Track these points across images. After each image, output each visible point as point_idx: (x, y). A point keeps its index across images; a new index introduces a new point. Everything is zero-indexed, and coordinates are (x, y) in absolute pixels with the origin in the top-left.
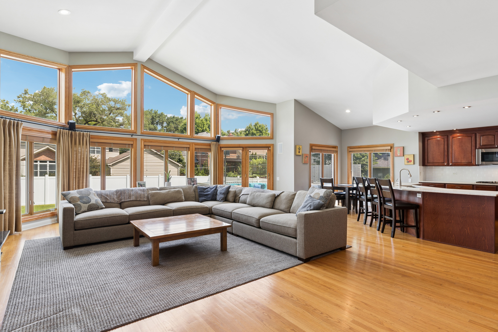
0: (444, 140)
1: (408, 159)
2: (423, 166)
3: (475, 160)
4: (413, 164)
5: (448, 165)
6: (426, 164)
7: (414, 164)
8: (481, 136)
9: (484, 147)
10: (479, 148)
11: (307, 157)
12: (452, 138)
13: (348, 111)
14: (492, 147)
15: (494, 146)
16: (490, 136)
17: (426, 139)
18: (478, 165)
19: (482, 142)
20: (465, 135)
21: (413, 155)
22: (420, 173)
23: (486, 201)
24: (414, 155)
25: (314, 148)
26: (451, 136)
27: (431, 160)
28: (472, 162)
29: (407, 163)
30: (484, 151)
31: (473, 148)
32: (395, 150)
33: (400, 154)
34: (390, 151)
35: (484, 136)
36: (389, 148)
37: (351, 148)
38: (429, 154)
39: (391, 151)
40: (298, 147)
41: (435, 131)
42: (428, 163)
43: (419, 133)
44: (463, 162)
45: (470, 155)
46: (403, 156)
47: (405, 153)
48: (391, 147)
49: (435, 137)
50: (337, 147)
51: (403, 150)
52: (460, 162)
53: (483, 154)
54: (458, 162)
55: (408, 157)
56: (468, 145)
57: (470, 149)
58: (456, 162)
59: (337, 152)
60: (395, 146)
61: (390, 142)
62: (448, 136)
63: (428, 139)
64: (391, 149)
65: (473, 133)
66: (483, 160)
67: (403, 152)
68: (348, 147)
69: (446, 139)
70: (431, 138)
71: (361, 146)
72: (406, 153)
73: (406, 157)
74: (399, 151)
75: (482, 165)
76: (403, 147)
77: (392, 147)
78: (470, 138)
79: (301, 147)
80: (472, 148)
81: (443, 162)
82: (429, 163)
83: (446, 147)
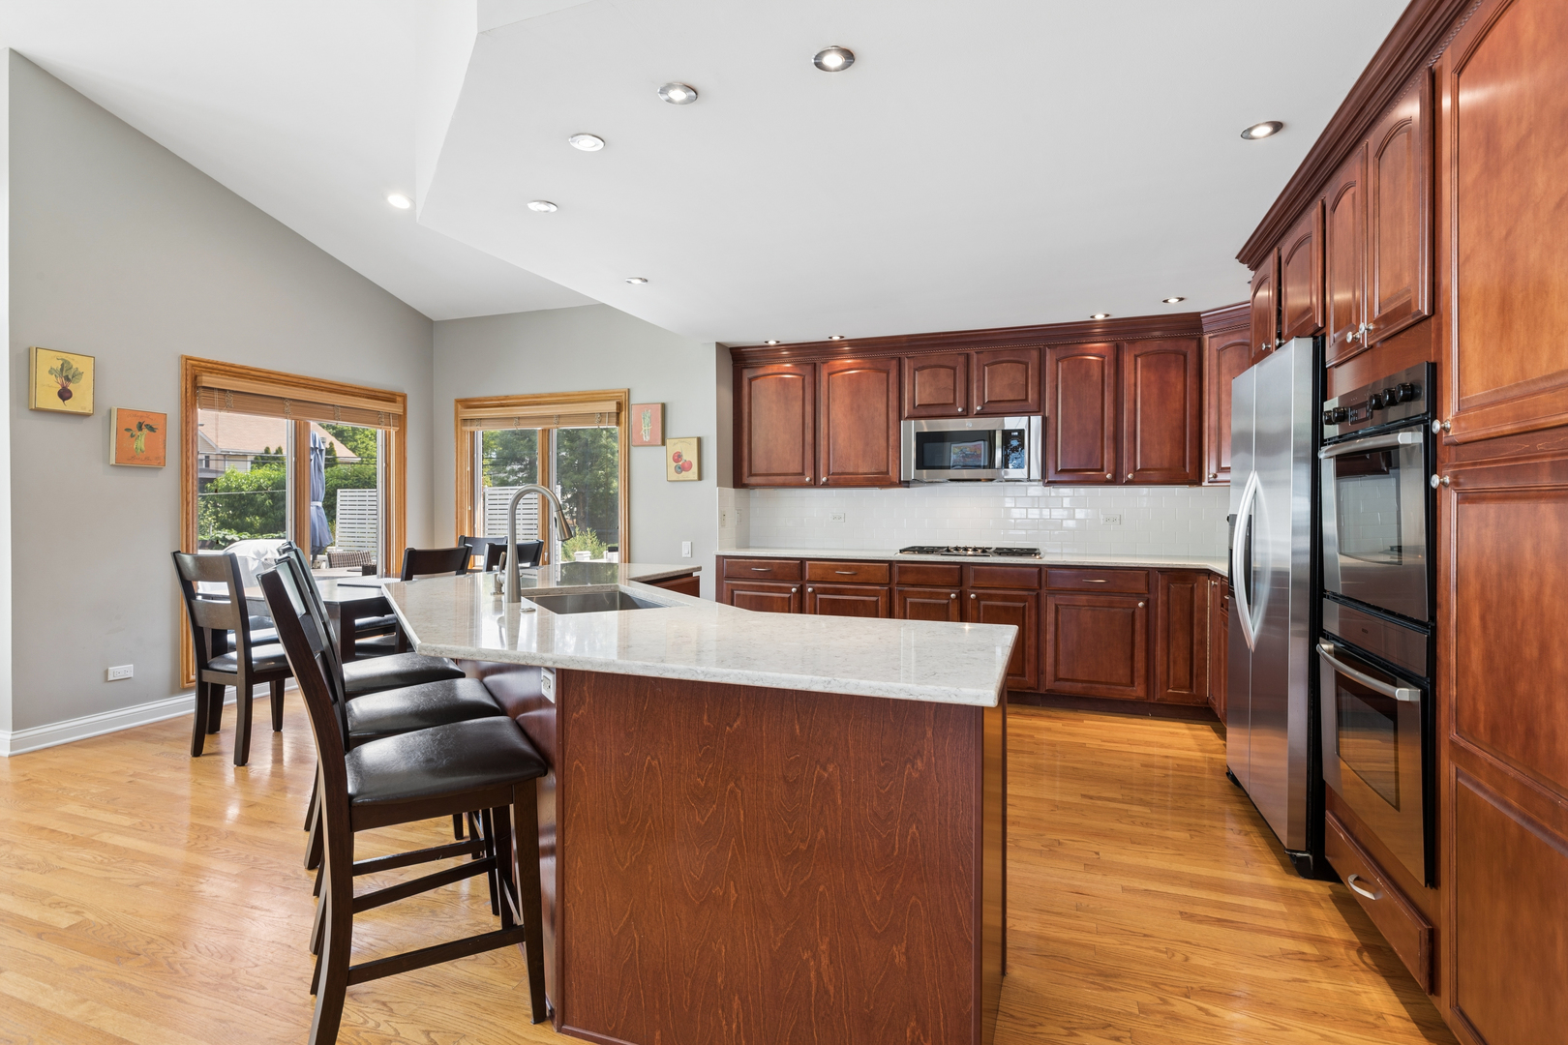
0: (803, 380)
1: (678, 457)
2: (734, 487)
3: (898, 462)
4: (696, 478)
5: (815, 484)
6: (747, 480)
7: (700, 477)
8: (915, 370)
9: (924, 413)
10: (910, 417)
11: (151, 429)
12: (830, 374)
13: (398, 201)
14: (946, 413)
15: (953, 412)
16: (942, 370)
17: (747, 374)
18: (907, 484)
19: (920, 392)
20: (867, 366)
21: (695, 442)
22: (723, 516)
23: (929, 734)
24: (699, 440)
25: (207, 380)
26: (826, 366)
27: (760, 463)
28: (887, 472)
29: (674, 476)
30: (926, 426)
31: (893, 416)
32: (633, 418)
33: (652, 432)
34: (615, 419)
35: (926, 371)
36: (612, 407)
37: (467, 403)
38: (755, 438)
39: (618, 423)
40: (47, 362)
41: (772, 343)
42: (751, 475)
43: (720, 347)
44: (861, 471)
45: (883, 442)
46: (664, 443)
47: (671, 432)
48: (619, 404)
49: (774, 368)
50: (404, 397)
51: (660, 419)
52: (851, 470)
53: (922, 438)
54: (847, 471)
55: (678, 449)
56: (877, 406)
57: (884, 418)
58: (840, 471)
59: (401, 420)
60: (635, 400)
61: (616, 384)
62: (815, 364)
63: (751, 376)
64: (618, 414)
65: (893, 358)
66: (921, 464)
67: (660, 425)
68: (458, 401)
69: (809, 379)
70: (761, 372)
71: (507, 398)
72: (673, 430)
73: (673, 446)
74: (647, 420)
75: (918, 482)
76: (664, 406)
77: (622, 407)
78: (885, 375)
79: (79, 363)
80: (890, 415)
81: (801, 471)
82: (756, 475)
83: (809, 408)
